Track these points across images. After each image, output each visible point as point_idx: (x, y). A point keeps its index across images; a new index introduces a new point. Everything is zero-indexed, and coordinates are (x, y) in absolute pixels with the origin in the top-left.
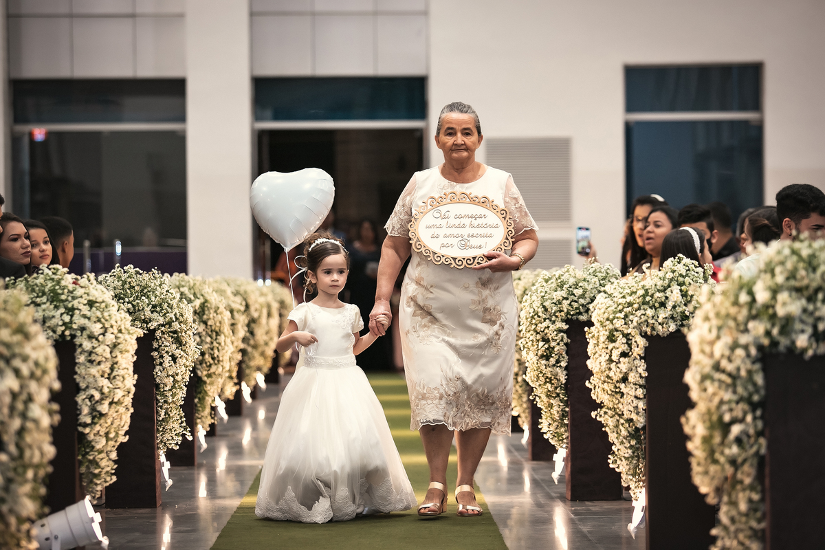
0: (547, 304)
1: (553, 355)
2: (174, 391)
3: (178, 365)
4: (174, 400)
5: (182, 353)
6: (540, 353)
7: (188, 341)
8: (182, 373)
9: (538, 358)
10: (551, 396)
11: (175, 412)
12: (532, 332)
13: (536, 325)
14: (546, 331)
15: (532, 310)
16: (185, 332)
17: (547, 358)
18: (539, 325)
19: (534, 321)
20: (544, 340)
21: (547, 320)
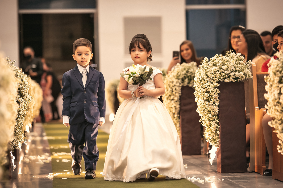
0: (208, 74)
1: (212, 99)
2: (18, 119)
3: (20, 106)
4: (19, 124)
5: (23, 100)
6: (205, 98)
7: (26, 94)
8: (22, 110)
9: (204, 101)
10: (211, 120)
11: (19, 130)
12: (201, 88)
13: (203, 84)
14: (208, 87)
15: (200, 77)
16: (24, 89)
17: (209, 101)
18: (205, 84)
19: (202, 82)
20: (207, 92)
21: (209, 82)
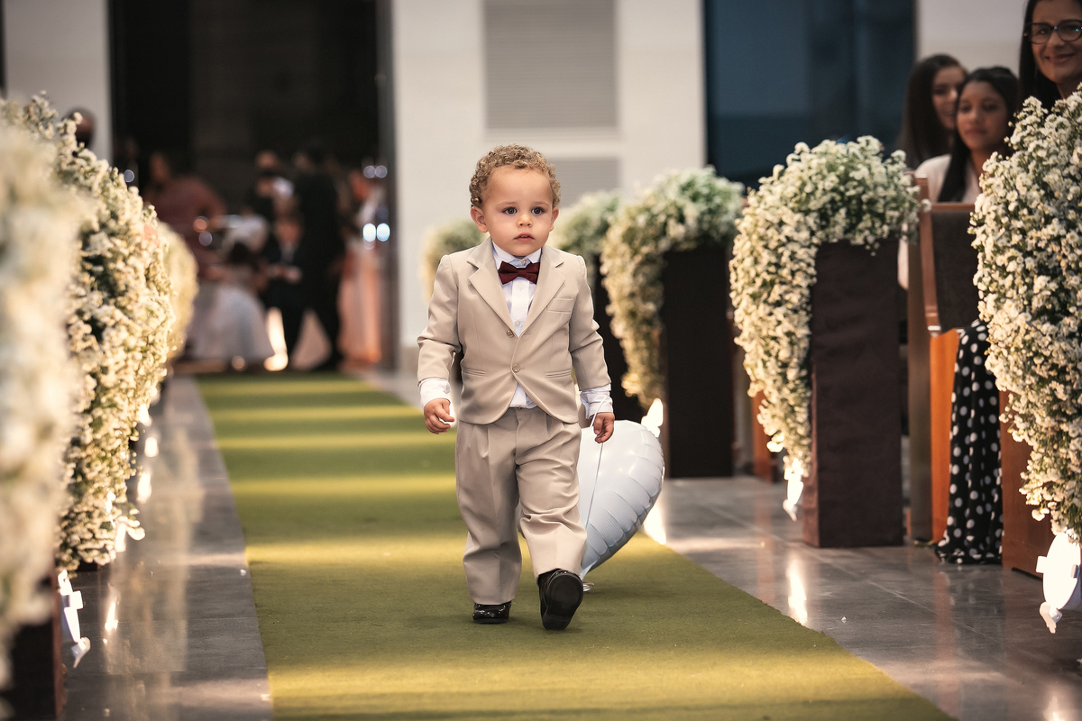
0: (1052, 177)
2: (98, 412)
3: (107, 346)
4: (98, 436)
5: (119, 314)
6: (1036, 303)
7: (132, 283)
8: (117, 368)
9: (1030, 317)
10: (1064, 414)
11: (99, 468)
12: (1012, 252)
13: (1023, 232)
14: (1053, 247)
16: (125, 260)
17: (1054, 318)
18: (1033, 233)
19: (1017, 224)
20: (1042, 269)
21: (1055, 221)
